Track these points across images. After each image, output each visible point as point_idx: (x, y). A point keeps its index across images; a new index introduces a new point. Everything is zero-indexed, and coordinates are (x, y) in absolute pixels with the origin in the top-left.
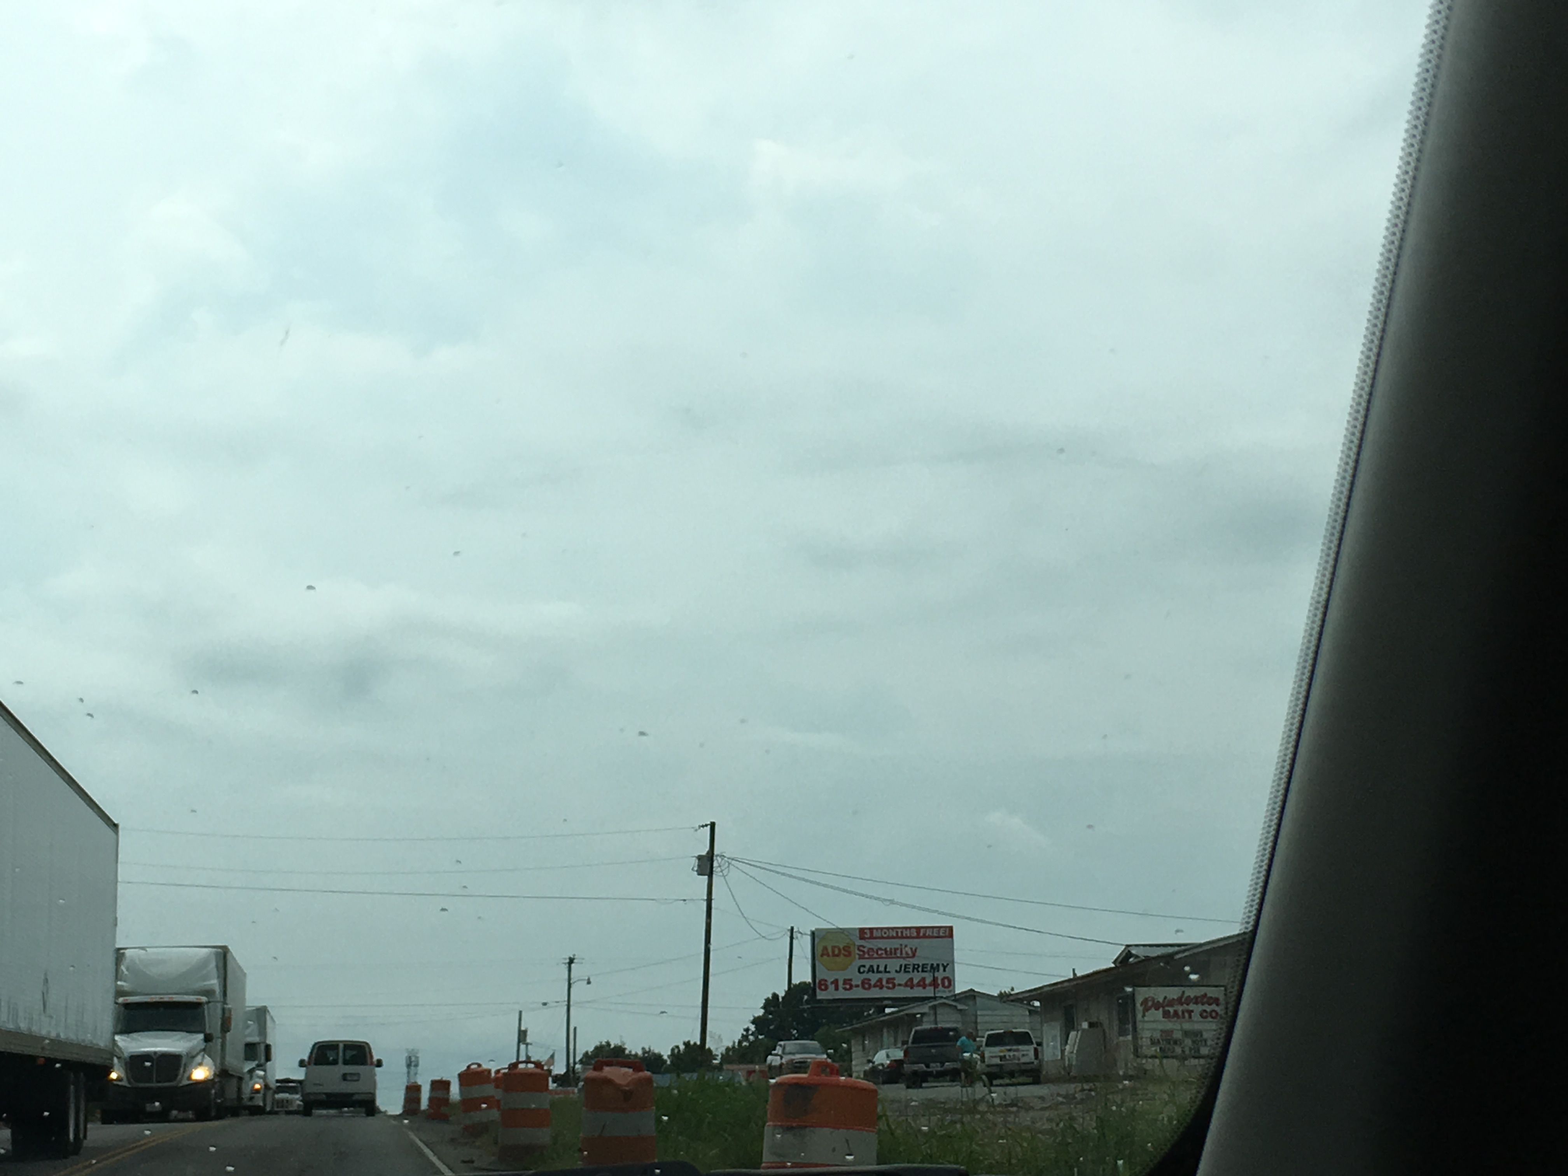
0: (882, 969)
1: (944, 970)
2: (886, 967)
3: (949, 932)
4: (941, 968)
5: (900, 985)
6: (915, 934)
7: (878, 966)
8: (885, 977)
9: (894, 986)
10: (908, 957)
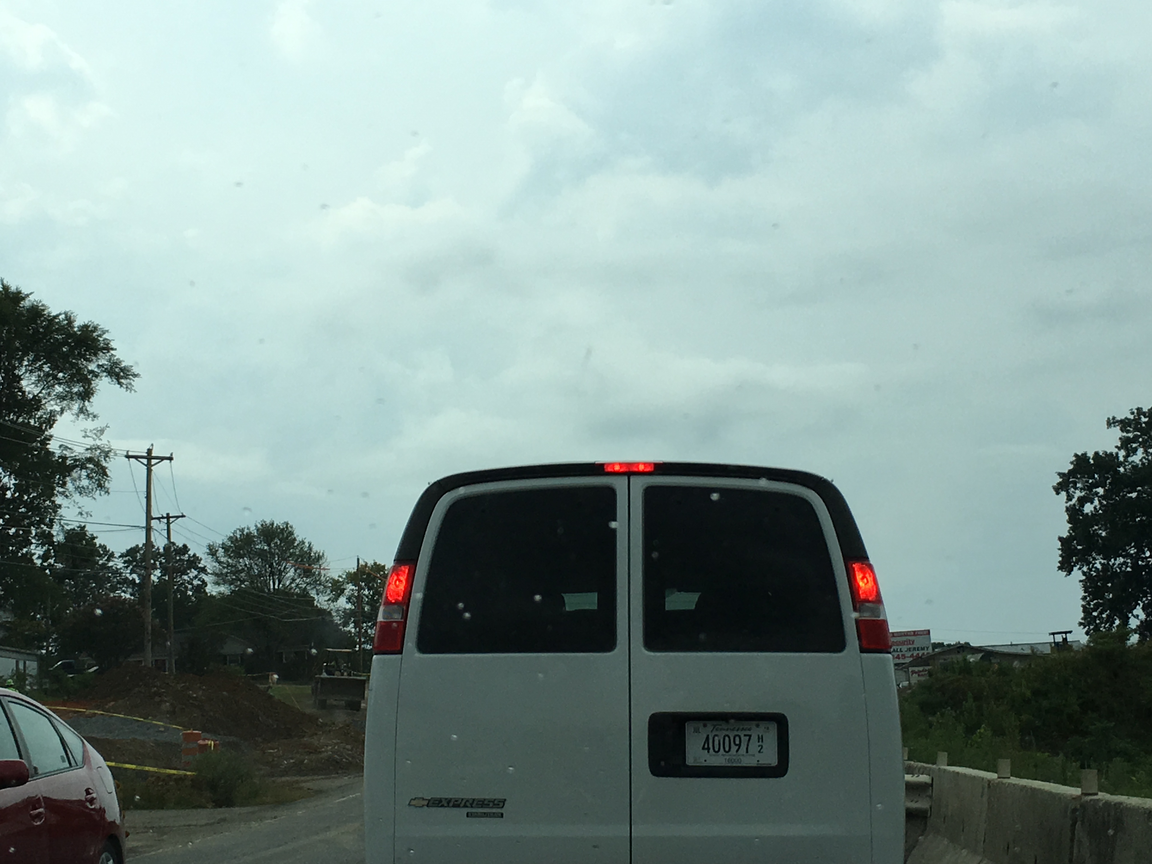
0: (899, 650)
1: (927, 650)
2: (901, 649)
3: (928, 632)
4: (926, 649)
5: (908, 657)
6: (912, 633)
7: (897, 649)
8: (900, 654)
9: (905, 658)
10: (910, 644)
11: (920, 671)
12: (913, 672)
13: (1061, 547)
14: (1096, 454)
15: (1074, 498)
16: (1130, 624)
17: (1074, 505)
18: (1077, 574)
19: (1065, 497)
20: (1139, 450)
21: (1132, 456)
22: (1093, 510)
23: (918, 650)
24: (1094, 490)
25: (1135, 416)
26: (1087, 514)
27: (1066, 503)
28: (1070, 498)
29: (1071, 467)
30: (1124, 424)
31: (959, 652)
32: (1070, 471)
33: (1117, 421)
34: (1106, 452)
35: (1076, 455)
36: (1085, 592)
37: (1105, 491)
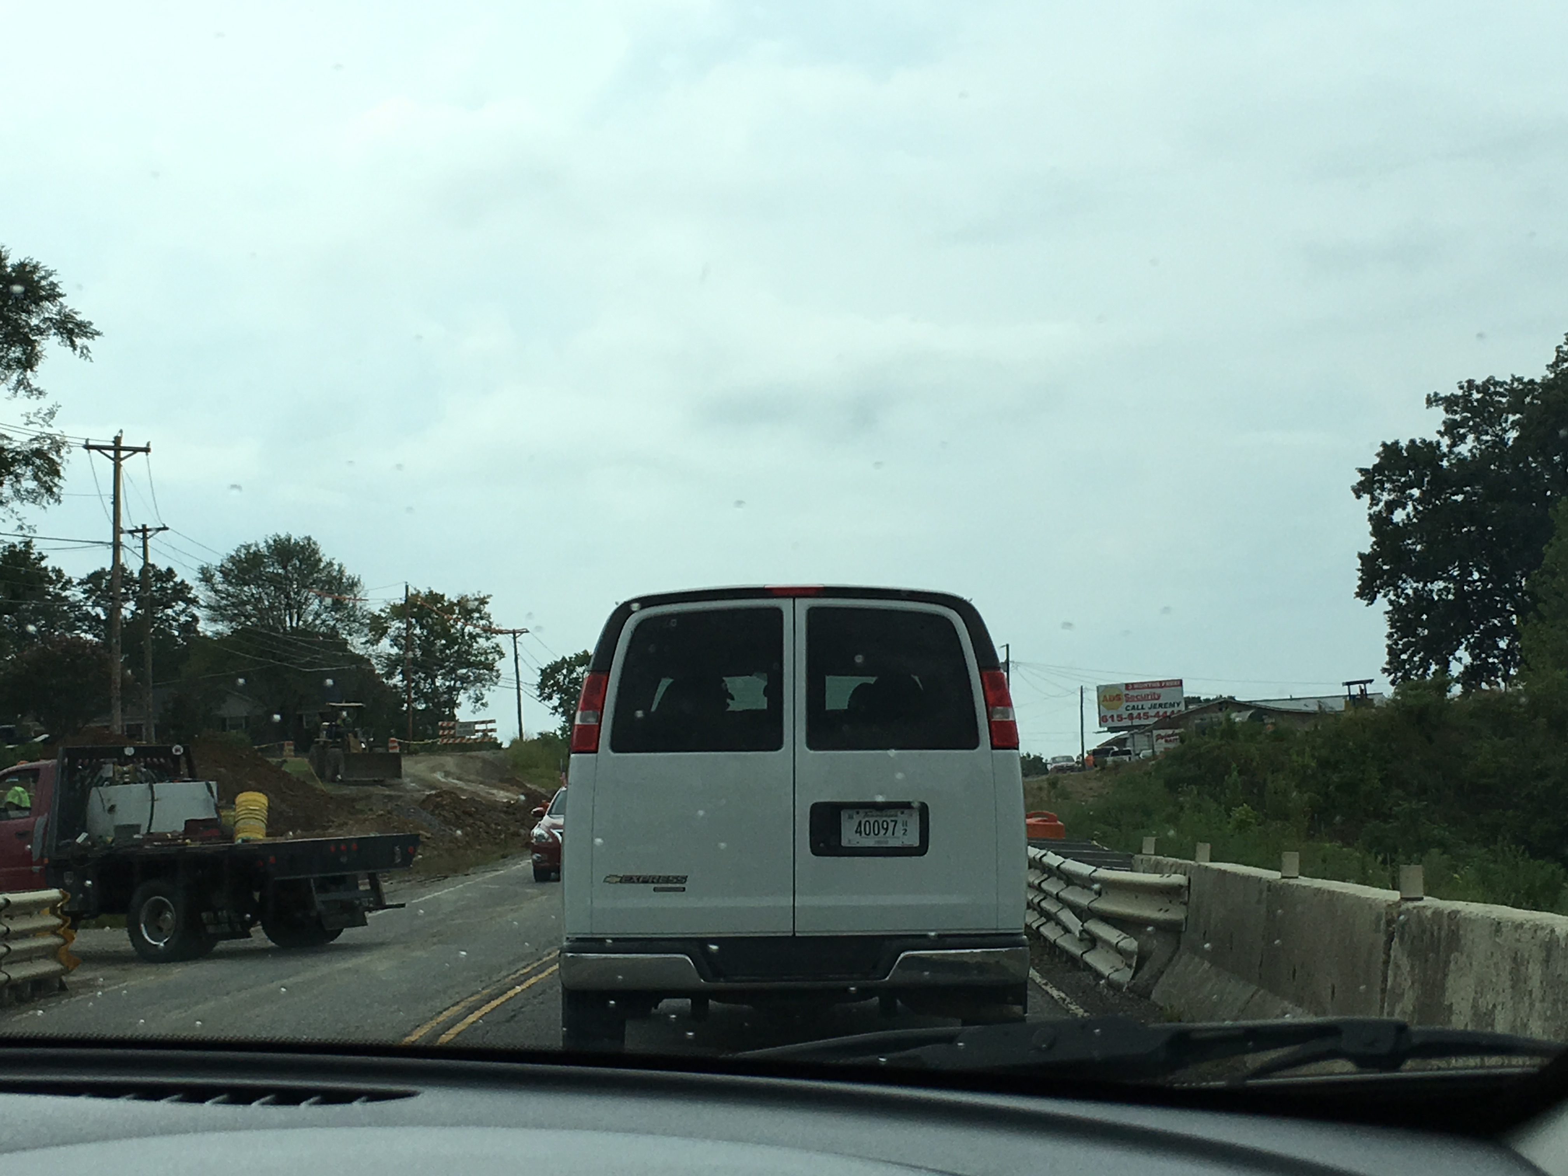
0: (1140, 707)
1: (1178, 707)
2: (1142, 706)
3: (1180, 683)
4: (1176, 705)
6: (1158, 684)
7: (1138, 706)
8: (1142, 712)
9: (1148, 717)
10: (1156, 699)
11: (1169, 736)
12: (1159, 737)
13: (1361, 567)
14: (1413, 442)
15: (1381, 501)
16: (1450, 671)
17: (1380, 512)
18: (1382, 604)
19: (1369, 502)
20: (1468, 437)
21: (1460, 445)
22: (1405, 517)
23: (1165, 707)
24: (1408, 492)
25: (1464, 392)
26: (1398, 523)
27: (1369, 508)
28: (1375, 501)
29: (1377, 460)
30: (1450, 403)
31: (1221, 710)
32: (1375, 466)
33: (1441, 399)
34: (1425, 441)
35: (1384, 445)
36: (1391, 628)
37: (1423, 493)
